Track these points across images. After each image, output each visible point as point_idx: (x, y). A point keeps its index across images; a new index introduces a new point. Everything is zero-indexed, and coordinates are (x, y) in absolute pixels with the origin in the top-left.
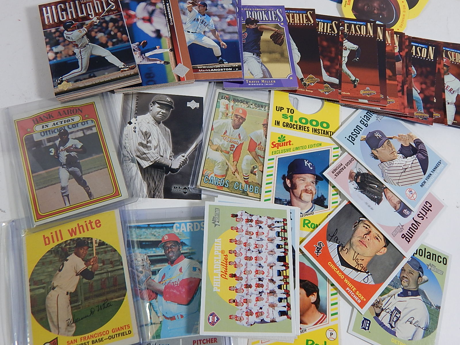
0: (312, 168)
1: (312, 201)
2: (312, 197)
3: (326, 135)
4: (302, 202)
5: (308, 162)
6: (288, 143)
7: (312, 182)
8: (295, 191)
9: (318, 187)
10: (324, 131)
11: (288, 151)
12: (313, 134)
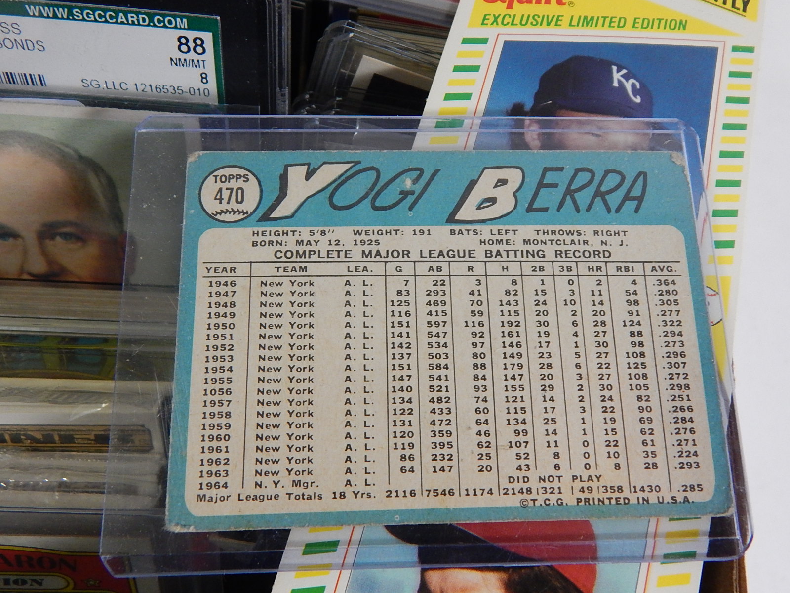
0: (638, 100)
11: (548, 24)
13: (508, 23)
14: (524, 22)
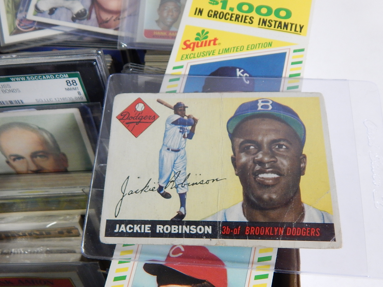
0: (248, 82)
3: (282, 30)
5: (243, 73)
6: (212, 42)
10: (280, 23)
11: (209, 55)
12: (259, 27)
13: (192, 57)
14: (199, 56)
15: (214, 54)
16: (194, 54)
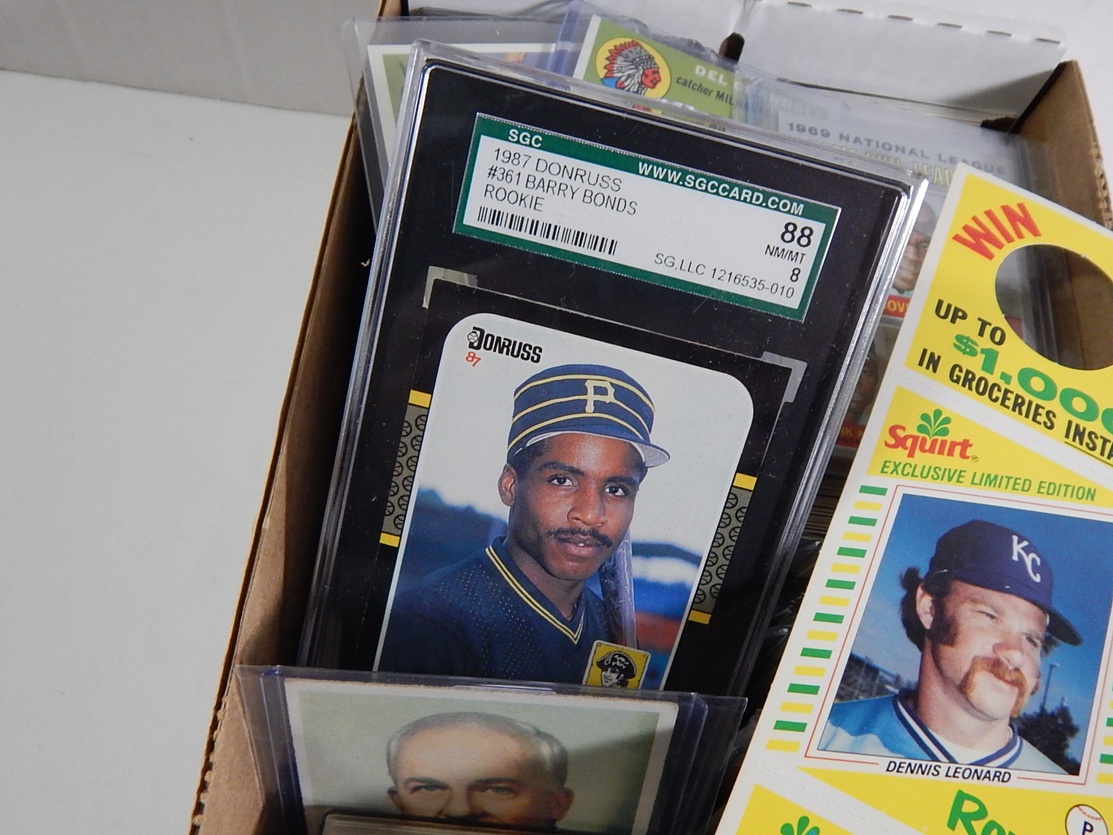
0: (1037, 579)
1: (1011, 719)
2: (1017, 703)
4: (966, 709)
5: (1027, 550)
6: (958, 449)
7: (1030, 640)
8: (947, 651)
9: (1052, 667)
11: (950, 479)
12: (1066, 442)
13: (908, 474)
14: (925, 475)
15: (962, 482)
16: (913, 466)
